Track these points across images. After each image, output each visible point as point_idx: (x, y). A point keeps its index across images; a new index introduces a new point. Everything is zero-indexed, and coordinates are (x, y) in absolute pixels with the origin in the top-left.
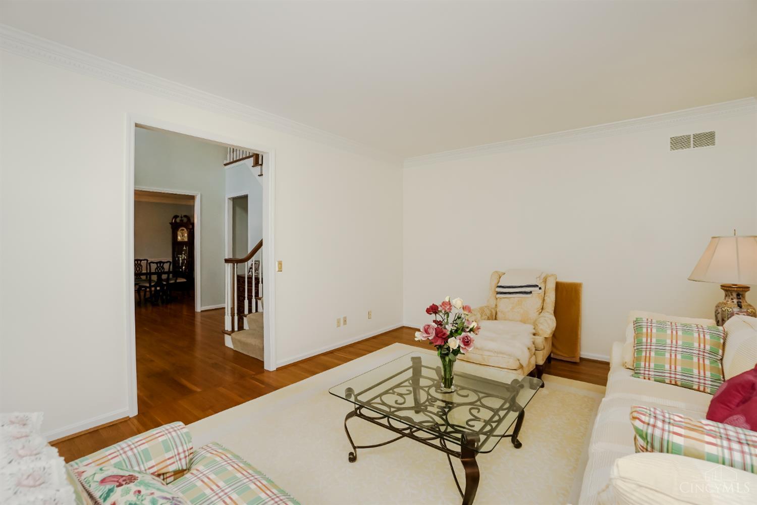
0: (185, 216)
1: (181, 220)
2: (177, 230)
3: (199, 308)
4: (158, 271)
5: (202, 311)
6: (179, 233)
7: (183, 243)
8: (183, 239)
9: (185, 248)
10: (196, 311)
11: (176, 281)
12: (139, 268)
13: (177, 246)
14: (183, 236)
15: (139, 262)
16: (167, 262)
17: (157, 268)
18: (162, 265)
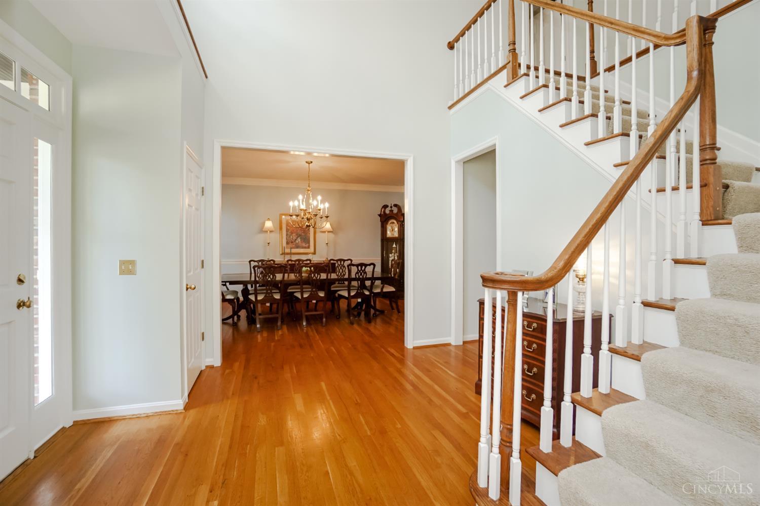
0: (396, 205)
1: (391, 211)
2: (387, 224)
3: (410, 342)
4: (359, 277)
5: (414, 348)
6: (389, 227)
7: (393, 240)
8: (393, 235)
9: (394, 246)
10: (405, 345)
11: (382, 289)
12: (342, 270)
13: (386, 242)
14: (392, 231)
15: (342, 262)
16: (370, 265)
17: (357, 273)
18: (363, 269)
